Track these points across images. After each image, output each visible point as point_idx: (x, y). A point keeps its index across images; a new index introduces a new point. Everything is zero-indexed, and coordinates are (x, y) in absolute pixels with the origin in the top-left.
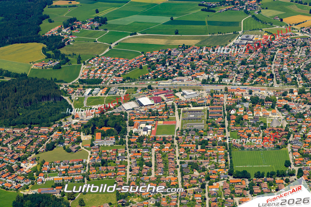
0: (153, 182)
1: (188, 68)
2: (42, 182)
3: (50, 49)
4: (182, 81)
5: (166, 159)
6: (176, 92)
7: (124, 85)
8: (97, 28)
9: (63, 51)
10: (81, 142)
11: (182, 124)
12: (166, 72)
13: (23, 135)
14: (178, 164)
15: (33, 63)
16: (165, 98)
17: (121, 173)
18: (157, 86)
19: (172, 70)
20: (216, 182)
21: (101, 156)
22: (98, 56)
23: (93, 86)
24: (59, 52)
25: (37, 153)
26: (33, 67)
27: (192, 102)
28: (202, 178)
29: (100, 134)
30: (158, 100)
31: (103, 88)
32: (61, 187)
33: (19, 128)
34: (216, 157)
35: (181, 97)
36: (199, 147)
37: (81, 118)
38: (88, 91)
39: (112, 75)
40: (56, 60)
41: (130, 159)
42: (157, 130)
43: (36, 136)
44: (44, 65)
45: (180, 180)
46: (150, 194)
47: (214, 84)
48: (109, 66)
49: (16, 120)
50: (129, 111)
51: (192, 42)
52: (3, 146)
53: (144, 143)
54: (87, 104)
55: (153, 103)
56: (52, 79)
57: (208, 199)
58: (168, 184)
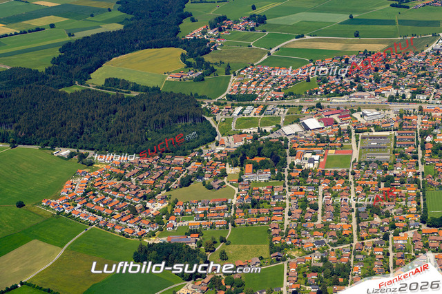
0: (319, 230)
1: (371, 81)
2: (173, 227)
3: (191, 56)
4: (363, 97)
6: (353, 111)
7: (286, 102)
8: (253, 29)
9: (207, 58)
10: (227, 176)
11: (360, 156)
12: (341, 85)
13: (151, 166)
14: (353, 207)
15: (169, 73)
16: (338, 120)
17: (278, 217)
18: (329, 104)
19: (349, 84)
20: (403, 232)
21: (251, 195)
22: (252, 65)
23: (244, 103)
24: (203, 60)
25: (169, 190)
26: (168, 78)
27: (374, 125)
28: (385, 226)
29: (251, 165)
30: (329, 122)
31: (258, 106)
32: (197, 235)
34: (404, 199)
35: (360, 119)
36: (382, 184)
37: (227, 145)
38: (238, 109)
39: (271, 89)
40: (197, 70)
41: (290, 200)
42: (327, 161)
43: (168, 168)
44: (182, 76)
45: (355, 228)
46: (314, 247)
47: (405, 102)
48: (267, 77)
49: (143, 147)
50: (291, 137)
51: (377, 47)
52: (125, 180)
53: (309, 179)
54: (236, 127)
55: (322, 126)
56: (191, 94)
57: (392, 254)
58: (338, 233)
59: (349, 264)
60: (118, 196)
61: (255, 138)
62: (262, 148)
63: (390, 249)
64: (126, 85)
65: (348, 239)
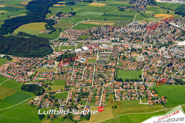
0: (81, 82)
1: (107, 35)
2: (35, 80)
3: (48, 25)
4: (103, 40)
5: (89, 73)
6: (99, 45)
7: (78, 41)
8: (70, 17)
9: (54, 26)
10: (55, 64)
11: (99, 59)
12: (97, 36)
13: (30, 61)
14: (94, 75)
15: (40, 31)
16: (94, 48)
17: (69, 77)
18: (92, 42)
19: (100, 36)
20: (108, 83)
21: (61, 70)
22: (69, 29)
23: (64, 41)
24: (52, 27)
25: (35, 68)
26: (40, 32)
27: (105, 50)
28: (103, 81)
29: (63, 61)
30: (91, 48)
31: (68, 42)
32: (42, 82)
33: (29, 58)
34: (110, 73)
35: (101, 47)
36: (104, 68)
37: (56, 54)
38: (62, 43)
39: (73, 37)
40: (50, 30)
41: (74, 72)
42: (88, 61)
43: (36, 61)
44: (45, 32)
45: (93, 81)
46: (79, 86)
47: (117, 42)
48: (73, 33)
49: (28, 55)
50: (78, 53)
51: (111, 24)
52: (21, 65)
53: (81, 66)
54: (60, 49)
55: (88, 49)
56: (47, 38)
57: (103, 89)
58: (87, 83)
59: (89, 92)
60: (18, 70)
61: (66, 52)
62: (67, 56)
63: (103, 88)
64: (25, 34)
65: (90, 84)
